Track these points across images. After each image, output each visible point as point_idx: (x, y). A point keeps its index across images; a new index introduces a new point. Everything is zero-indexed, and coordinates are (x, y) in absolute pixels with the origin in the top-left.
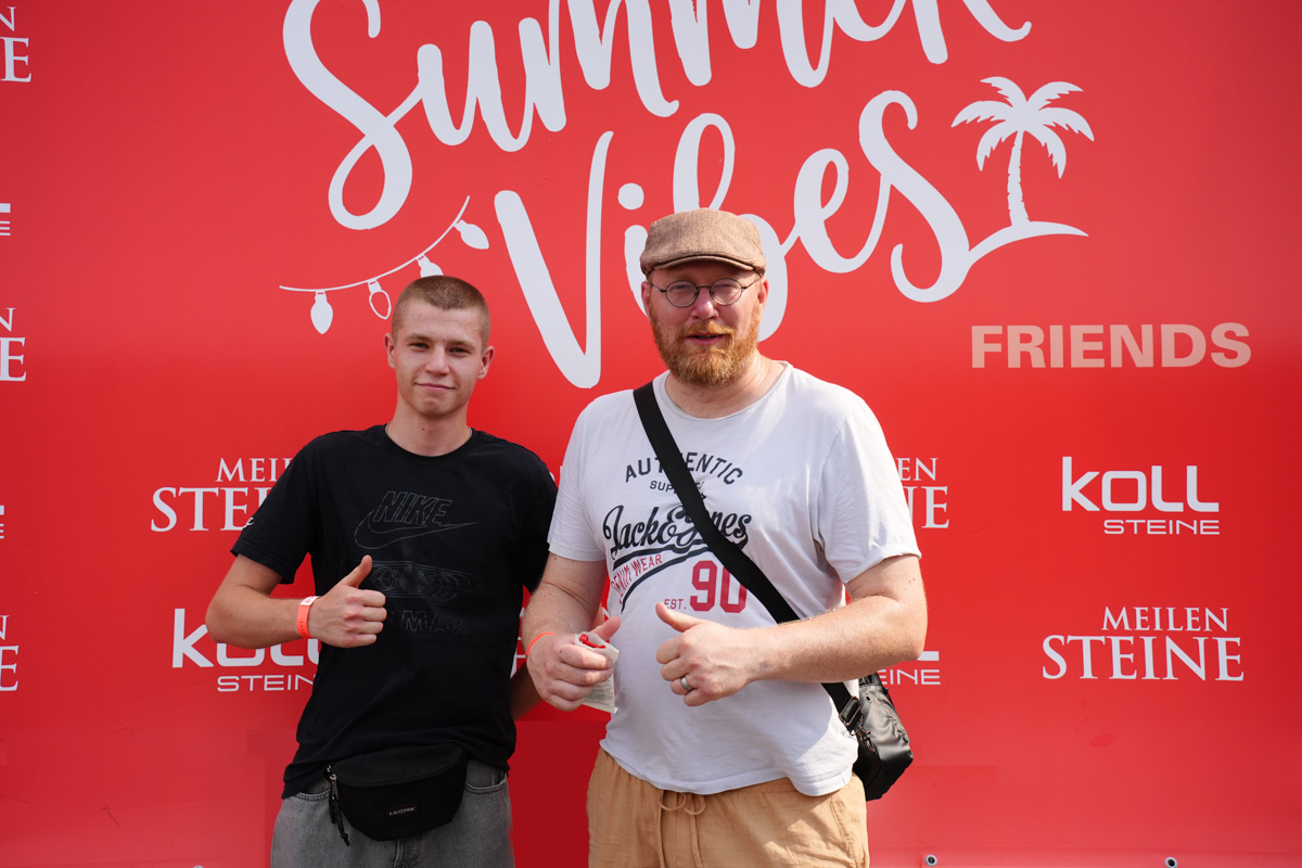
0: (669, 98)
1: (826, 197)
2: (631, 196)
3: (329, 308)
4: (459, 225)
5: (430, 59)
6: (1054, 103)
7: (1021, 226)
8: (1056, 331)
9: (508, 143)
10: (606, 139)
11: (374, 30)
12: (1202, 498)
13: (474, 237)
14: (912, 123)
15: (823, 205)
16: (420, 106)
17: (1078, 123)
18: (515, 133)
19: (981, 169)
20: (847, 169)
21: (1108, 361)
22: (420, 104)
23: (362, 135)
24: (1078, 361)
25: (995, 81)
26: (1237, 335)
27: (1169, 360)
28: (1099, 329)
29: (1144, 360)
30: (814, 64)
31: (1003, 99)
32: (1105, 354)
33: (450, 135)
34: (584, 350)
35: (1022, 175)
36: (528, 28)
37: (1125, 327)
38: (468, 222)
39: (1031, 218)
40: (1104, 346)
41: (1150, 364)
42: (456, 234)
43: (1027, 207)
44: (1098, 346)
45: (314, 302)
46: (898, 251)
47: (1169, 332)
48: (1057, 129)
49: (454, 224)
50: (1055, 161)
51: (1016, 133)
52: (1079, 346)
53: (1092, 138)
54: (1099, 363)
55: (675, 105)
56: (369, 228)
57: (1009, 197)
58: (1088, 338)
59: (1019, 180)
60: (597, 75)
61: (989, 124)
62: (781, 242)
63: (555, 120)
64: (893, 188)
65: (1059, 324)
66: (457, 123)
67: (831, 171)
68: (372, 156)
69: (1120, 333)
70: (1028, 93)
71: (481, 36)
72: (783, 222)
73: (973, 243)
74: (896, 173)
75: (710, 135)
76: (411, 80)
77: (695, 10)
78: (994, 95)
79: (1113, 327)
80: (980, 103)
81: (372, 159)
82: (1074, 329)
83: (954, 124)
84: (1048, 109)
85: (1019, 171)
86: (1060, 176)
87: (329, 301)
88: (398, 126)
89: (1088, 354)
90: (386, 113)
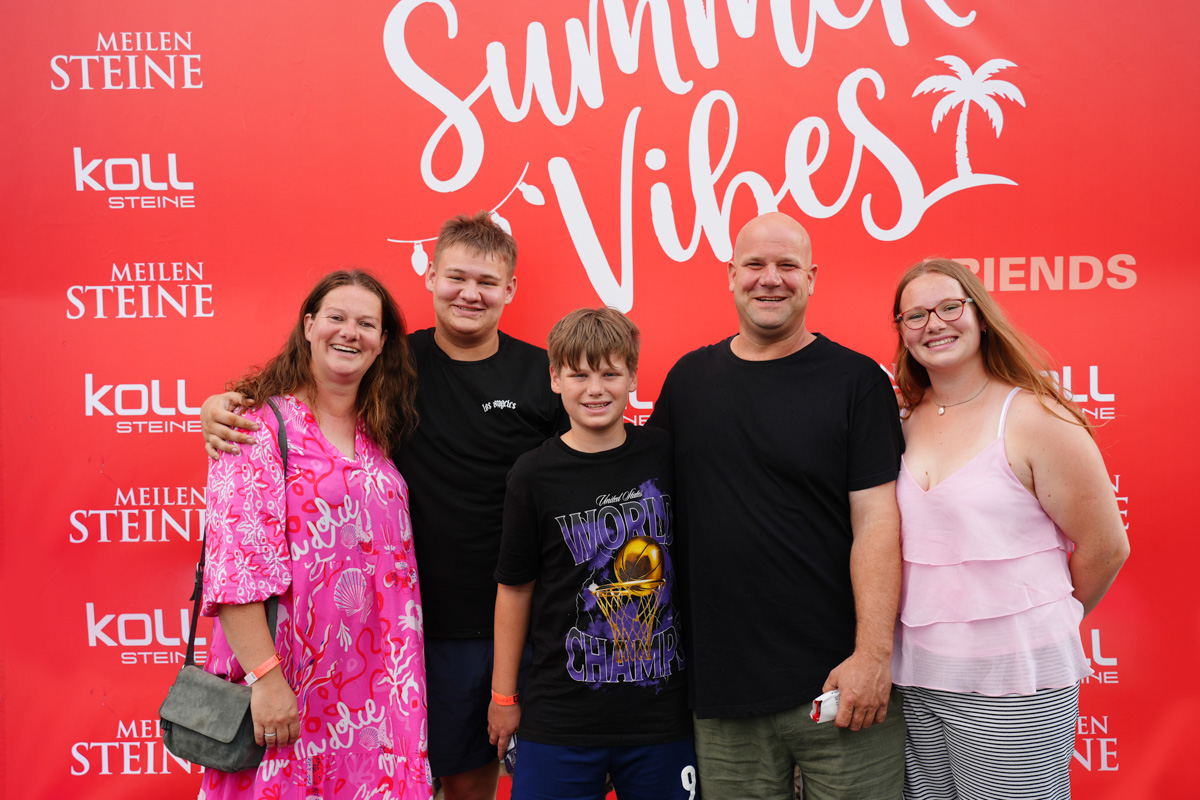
0: (685, 78)
1: (811, 157)
2: (656, 159)
3: (425, 254)
4: (521, 186)
5: (496, 53)
6: (995, 77)
7: (967, 178)
8: (989, 262)
9: (558, 118)
10: (636, 112)
11: (453, 32)
12: (1102, 390)
13: (533, 196)
14: (881, 95)
15: (809, 163)
16: (489, 91)
17: (1014, 93)
18: (564, 110)
19: (935, 131)
20: (828, 133)
21: (1028, 286)
22: (489, 89)
23: (445, 117)
24: (1005, 286)
25: (948, 59)
26: (1127, 263)
27: (1075, 284)
28: (1021, 261)
29: (1055, 284)
30: (801, 48)
31: (953, 73)
32: (1026, 280)
33: (512, 114)
34: (620, 283)
35: (968, 136)
36: (573, 27)
37: (1042, 259)
38: (528, 183)
39: (974, 171)
40: (1026, 274)
41: (1061, 287)
42: (518, 193)
43: (972, 163)
44: (1021, 274)
45: (413, 251)
46: (867, 199)
47: (1075, 261)
48: (997, 98)
49: (517, 186)
50: (994, 124)
51: (963, 102)
52: (1006, 274)
53: (1024, 105)
54: (1022, 287)
55: (690, 84)
56: (452, 191)
57: (957, 154)
58: (1013, 267)
59: (965, 140)
60: (628, 63)
61: (942, 94)
62: (775, 192)
63: (595, 99)
64: (864, 148)
65: (991, 257)
66: (518, 105)
67: (815, 136)
68: (453, 131)
69: (1038, 263)
70: (974, 68)
71: (536, 34)
72: (776, 179)
73: (927, 193)
74: (868, 137)
75: (719, 109)
76: (482, 72)
77: (705, 8)
78: (946, 70)
79: (1033, 259)
80: (935, 77)
81: (453, 135)
82: (1002, 260)
83: (915, 95)
84: (990, 81)
85: (965, 133)
86: (998, 136)
87: (424, 250)
88: (471, 108)
89: (1013, 281)
90: (463, 97)
